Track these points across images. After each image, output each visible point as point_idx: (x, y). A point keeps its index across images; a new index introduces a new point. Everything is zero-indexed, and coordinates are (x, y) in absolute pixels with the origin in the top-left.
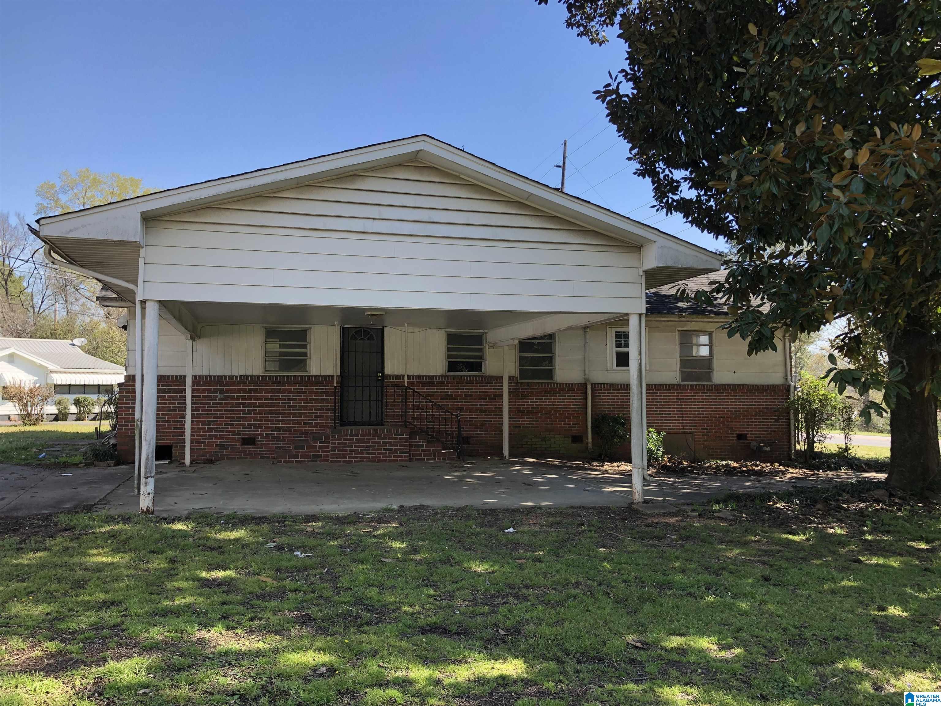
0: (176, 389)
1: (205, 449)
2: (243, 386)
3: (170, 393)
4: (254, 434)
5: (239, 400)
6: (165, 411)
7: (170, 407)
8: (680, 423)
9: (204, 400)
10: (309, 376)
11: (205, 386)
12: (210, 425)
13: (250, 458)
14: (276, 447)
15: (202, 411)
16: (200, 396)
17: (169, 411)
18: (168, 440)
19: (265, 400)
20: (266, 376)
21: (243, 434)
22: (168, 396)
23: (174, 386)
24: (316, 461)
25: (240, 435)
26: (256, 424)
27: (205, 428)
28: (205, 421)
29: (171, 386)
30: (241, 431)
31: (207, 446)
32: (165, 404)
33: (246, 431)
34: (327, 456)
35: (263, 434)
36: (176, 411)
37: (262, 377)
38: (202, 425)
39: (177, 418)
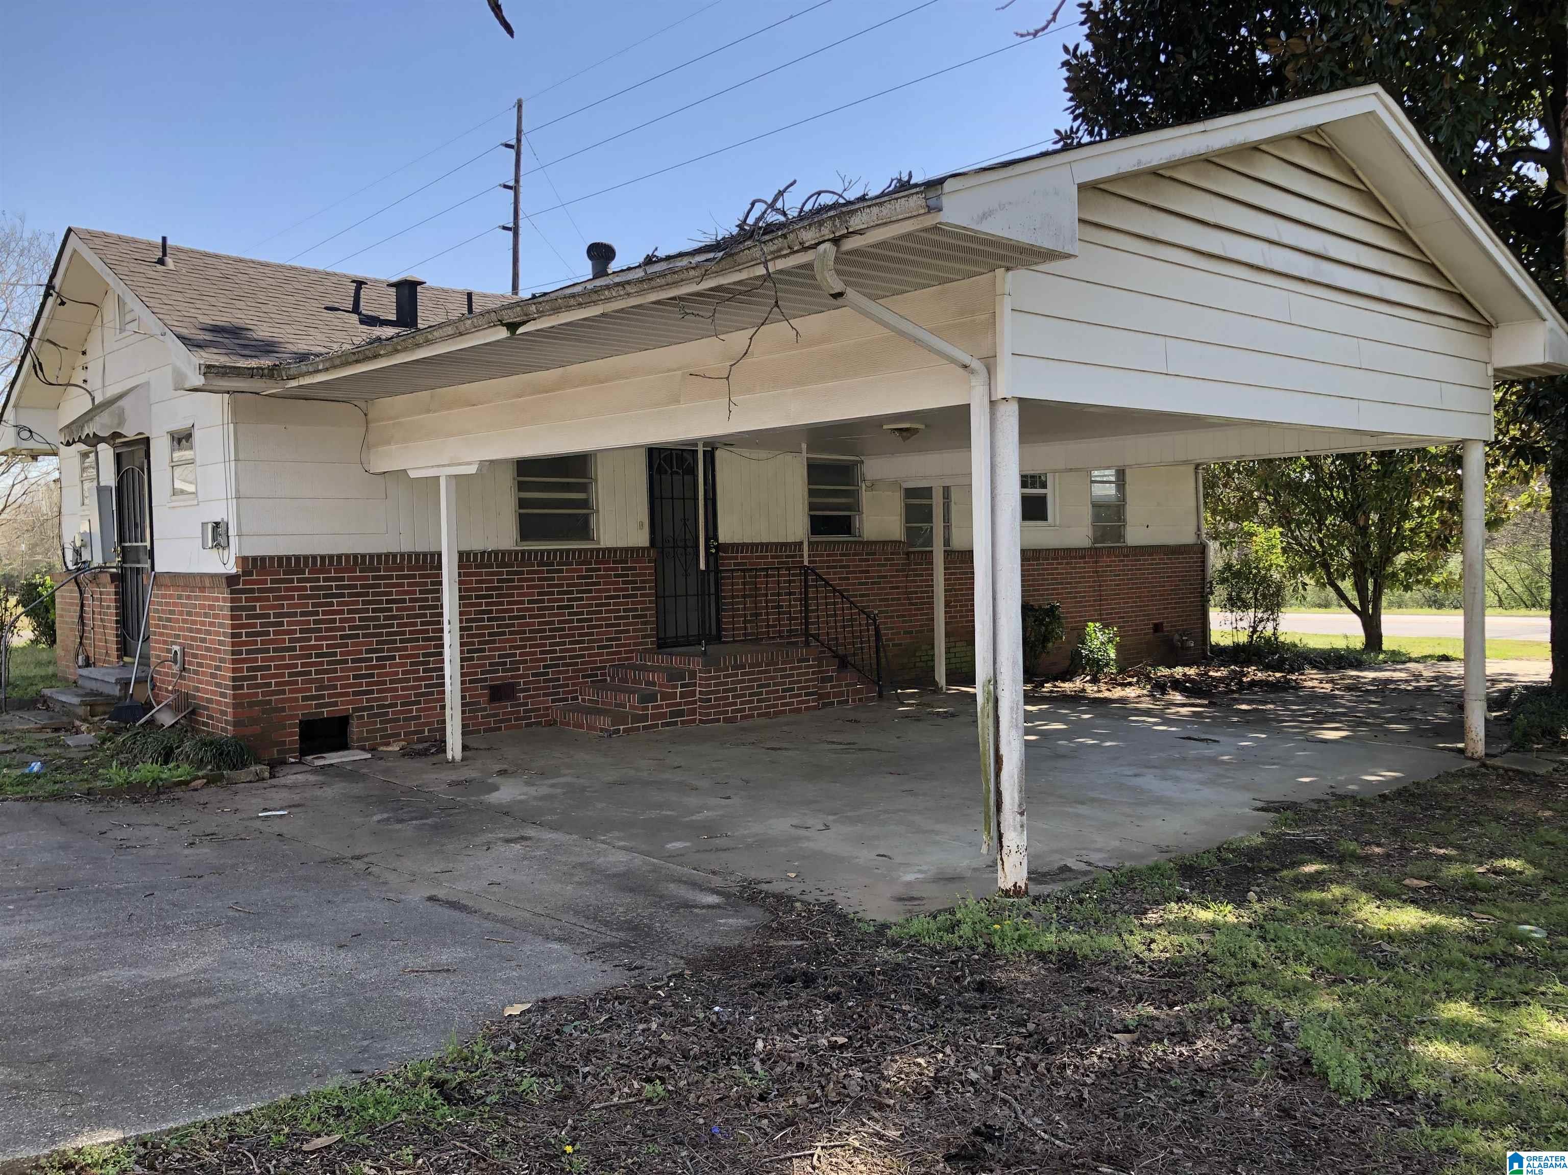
0: (355, 587)
1: (419, 717)
2: (487, 574)
3: (343, 595)
4: (512, 677)
5: (480, 605)
6: (334, 638)
7: (344, 629)
8: (1096, 610)
9: (414, 608)
10: (598, 550)
11: (414, 576)
12: (428, 663)
13: (506, 728)
14: (553, 701)
15: (411, 632)
16: (404, 601)
17: (342, 637)
18: (343, 703)
19: (529, 602)
20: (523, 552)
21: (492, 679)
22: (339, 604)
23: (350, 579)
24: (676, 723)
25: (485, 680)
26: (514, 655)
27: (418, 671)
28: (417, 656)
29: (342, 579)
30: (488, 672)
31: (424, 709)
32: (334, 621)
33: (497, 671)
34: (693, 712)
35: (527, 676)
36: (357, 636)
37: (517, 552)
38: (412, 664)
39: (361, 652)
